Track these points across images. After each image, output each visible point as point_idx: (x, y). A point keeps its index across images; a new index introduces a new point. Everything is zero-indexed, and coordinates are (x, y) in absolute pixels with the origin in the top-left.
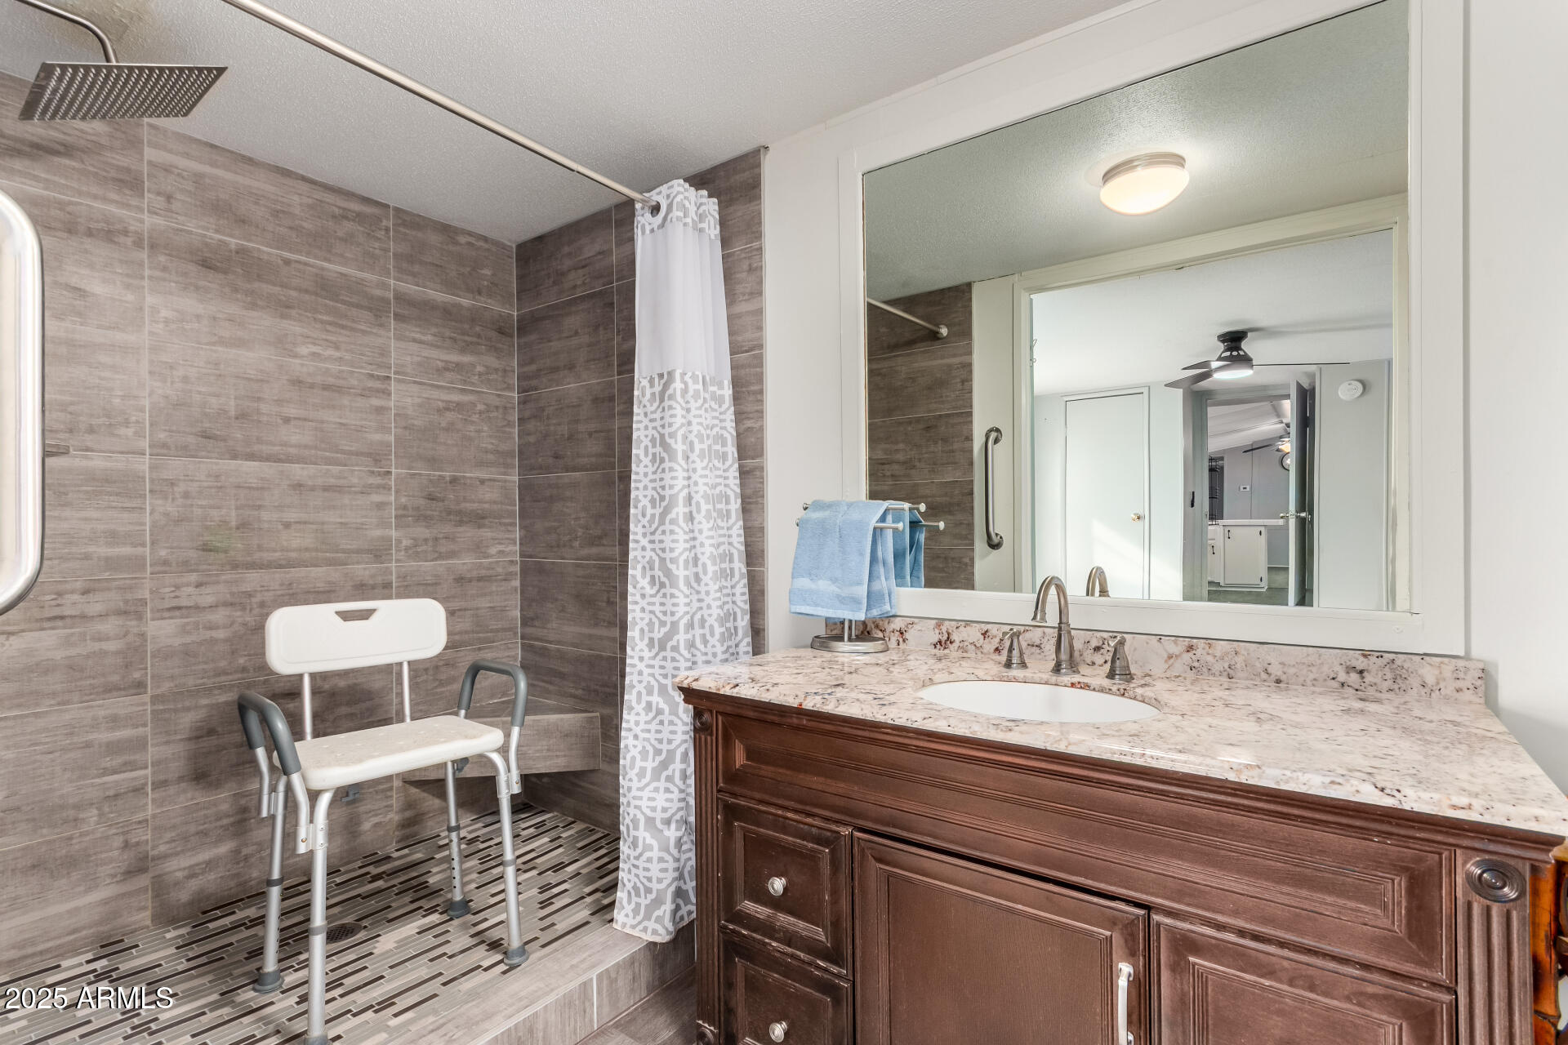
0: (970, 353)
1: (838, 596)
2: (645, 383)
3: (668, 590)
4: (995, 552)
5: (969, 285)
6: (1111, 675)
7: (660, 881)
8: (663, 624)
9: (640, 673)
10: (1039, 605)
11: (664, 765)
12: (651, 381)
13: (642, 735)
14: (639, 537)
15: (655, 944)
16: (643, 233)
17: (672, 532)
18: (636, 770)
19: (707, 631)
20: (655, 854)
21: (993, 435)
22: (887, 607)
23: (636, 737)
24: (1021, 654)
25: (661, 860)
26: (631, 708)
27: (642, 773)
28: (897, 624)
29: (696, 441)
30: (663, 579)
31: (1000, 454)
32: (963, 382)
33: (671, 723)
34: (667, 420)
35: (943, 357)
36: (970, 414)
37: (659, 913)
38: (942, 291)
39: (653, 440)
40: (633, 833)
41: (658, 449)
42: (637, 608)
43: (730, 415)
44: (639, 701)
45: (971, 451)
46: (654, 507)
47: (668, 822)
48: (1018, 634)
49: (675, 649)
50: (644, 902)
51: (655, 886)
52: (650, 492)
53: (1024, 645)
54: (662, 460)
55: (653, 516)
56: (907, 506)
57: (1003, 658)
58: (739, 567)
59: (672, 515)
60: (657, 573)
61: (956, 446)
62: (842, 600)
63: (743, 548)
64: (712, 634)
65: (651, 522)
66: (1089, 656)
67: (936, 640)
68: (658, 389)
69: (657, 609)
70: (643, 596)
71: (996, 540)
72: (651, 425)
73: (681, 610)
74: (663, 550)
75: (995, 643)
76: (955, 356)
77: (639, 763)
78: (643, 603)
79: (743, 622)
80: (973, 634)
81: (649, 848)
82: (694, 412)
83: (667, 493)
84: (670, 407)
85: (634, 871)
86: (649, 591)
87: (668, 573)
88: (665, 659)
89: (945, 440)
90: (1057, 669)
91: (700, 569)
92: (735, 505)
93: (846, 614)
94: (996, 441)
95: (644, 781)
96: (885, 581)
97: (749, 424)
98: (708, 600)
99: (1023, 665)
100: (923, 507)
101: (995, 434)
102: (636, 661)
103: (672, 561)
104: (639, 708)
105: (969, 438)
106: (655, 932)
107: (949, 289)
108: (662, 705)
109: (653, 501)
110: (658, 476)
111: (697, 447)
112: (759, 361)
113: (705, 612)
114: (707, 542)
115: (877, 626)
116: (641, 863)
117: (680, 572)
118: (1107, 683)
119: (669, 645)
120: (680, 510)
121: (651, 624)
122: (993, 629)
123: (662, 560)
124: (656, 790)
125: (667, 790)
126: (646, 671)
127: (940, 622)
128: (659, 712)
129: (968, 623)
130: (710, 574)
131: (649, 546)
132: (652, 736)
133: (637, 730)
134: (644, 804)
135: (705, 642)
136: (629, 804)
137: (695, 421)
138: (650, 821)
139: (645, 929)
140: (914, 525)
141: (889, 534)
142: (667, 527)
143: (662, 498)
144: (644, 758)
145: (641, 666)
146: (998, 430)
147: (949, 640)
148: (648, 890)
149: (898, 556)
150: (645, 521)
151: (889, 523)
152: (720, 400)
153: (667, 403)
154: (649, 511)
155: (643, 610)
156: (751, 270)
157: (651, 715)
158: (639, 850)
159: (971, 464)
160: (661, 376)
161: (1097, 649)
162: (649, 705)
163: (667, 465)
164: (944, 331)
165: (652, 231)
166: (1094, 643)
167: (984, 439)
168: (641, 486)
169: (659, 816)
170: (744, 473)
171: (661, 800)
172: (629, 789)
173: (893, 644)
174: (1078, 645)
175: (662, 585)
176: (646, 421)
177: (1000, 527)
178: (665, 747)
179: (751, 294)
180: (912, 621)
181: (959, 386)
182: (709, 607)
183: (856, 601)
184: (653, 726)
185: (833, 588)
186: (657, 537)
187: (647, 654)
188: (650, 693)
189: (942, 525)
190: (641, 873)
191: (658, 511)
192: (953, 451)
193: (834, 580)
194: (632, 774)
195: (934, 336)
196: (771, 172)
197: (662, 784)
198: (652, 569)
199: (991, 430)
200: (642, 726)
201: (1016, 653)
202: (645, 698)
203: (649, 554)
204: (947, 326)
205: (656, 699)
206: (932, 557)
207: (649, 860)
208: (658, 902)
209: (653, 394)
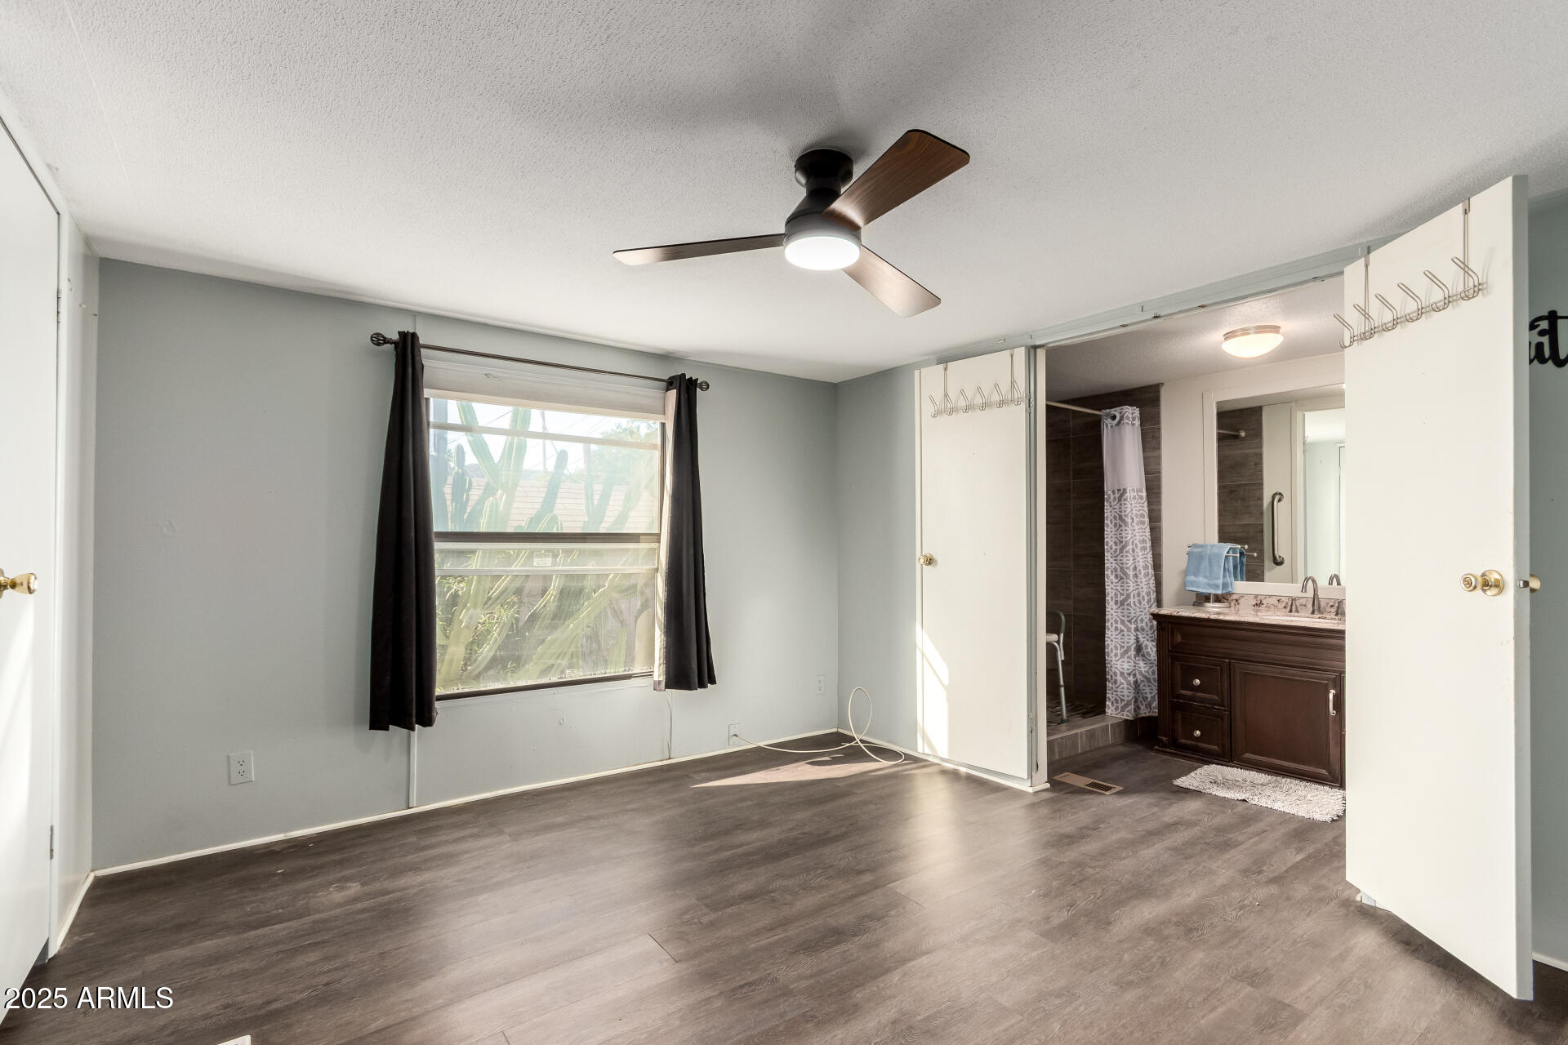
0: (1261, 447)
1: (1208, 584)
2: (1110, 492)
3: (1125, 580)
4: (1279, 568)
5: (1260, 408)
6: (1336, 615)
7: (1128, 696)
8: (1122, 594)
9: (1112, 615)
10: (1304, 588)
11: (1126, 652)
12: (1113, 492)
13: (1114, 640)
14: (1109, 558)
15: (1127, 720)
16: (1107, 426)
17: (1126, 556)
18: (1114, 653)
19: (1141, 598)
20: (1125, 686)
21: (1277, 497)
22: (1230, 589)
23: (1112, 641)
24: (1296, 606)
25: (1128, 688)
26: (1109, 629)
27: (1116, 655)
28: (1235, 597)
29: (1135, 518)
30: (1122, 576)
31: (1281, 509)
32: (1256, 465)
33: (1129, 635)
34: (1123, 509)
35: (1242, 449)
36: (1262, 484)
37: (1129, 708)
38: (1241, 410)
39: (1115, 518)
40: (1114, 678)
41: (1118, 521)
42: (1109, 588)
43: (1146, 504)
44: (1112, 626)
45: (1262, 506)
46: (1116, 545)
47: (1129, 674)
48: (1295, 599)
49: (1129, 605)
50: (1120, 705)
51: (1126, 698)
52: (1114, 539)
53: (1298, 605)
54: (1120, 526)
55: (1116, 549)
56: (1239, 546)
57: (1289, 609)
58: (1151, 571)
59: (1127, 549)
60: (1119, 573)
61: (1251, 503)
62: (1210, 585)
63: (1152, 563)
64: (1144, 600)
65: (1115, 551)
66: (1328, 609)
67: (1254, 603)
68: (1117, 495)
69: (1119, 588)
70: (1112, 583)
71: (1279, 560)
72: (1114, 511)
73: (1131, 589)
74: (1122, 564)
75: (1284, 605)
76: (1249, 448)
77: (1114, 651)
78: (1112, 586)
79: (1153, 596)
80: (1274, 601)
81: (1122, 683)
82: (1134, 505)
83: (1124, 540)
84: (1125, 504)
85: (1115, 693)
86: (1115, 580)
87: (1125, 573)
88: (1123, 609)
89: (1243, 500)
90: (1313, 612)
91: (1138, 572)
92: (1149, 544)
93: (1213, 591)
94: (1280, 500)
95: (1117, 658)
96: (1230, 579)
97: (1153, 507)
98: (1142, 585)
99: (1298, 612)
100: (1246, 547)
101: (1278, 496)
102: (1109, 610)
103: (1127, 568)
104: (1112, 629)
105: (1261, 498)
106: (1127, 715)
107: (1247, 409)
108: (1123, 628)
109: (1116, 543)
110: (1118, 532)
111: (1135, 520)
112: (1159, 479)
113: (1140, 590)
114: (1141, 561)
115: (1224, 598)
116: (1119, 690)
117: (1131, 573)
118: (1334, 617)
119: (1126, 603)
120: (1130, 547)
121: (1116, 595)
122: (1283, 599)
123: (1122, 568)
124: (1124, 662)
125: (1128, 662)
126: (1115, 614)
127: (1256, 596)
128: (1122, 631)
129: (1270, 596)
130: (1143, 574)
131: (1114, 562)
132: (1119, 641)
133: (1112, 638)
134: (1119, 667)
135: (1140, 603)
136: (1111, 667)
137: (1134, 509)
138: (1122, 674)
139: (1123, 715)
140: (1241, 554)
141: (1231, 558)
142: (1124, 554)
143: (1121, 542)
144: (1116, 649)
145: (1112, 612)
146: (1280, 494)
147: (1261, 603)
148: (1122, 700)
149: (1235, 567)
150: (1112, 551)
151: (1231, 554)
152: (1141, 498)
153: (1123, 502)
154: (1114, 547)
155: (1112, 589)
156: (1153, 437)
157: (1117, 632)
158: (1118, 684)
159: (1262, 514)
160: (1119, 490)
161: (1332, 606)
162: (1116, 629)
163: (1123, 528)
164: (1243, 434)
165: (1112, 426)
166: (1330, 604)
167: (1271, 499)
168: (1109, 536)
169: (1126, 672)
170: (1152, 529)
171: (1126, 666)
172: (1111, 661)
173: (1232, 604)
174: (1322, 604)
175: (1122, 578)
176: (1111, 509)
177: (1281, 552)
178: (1126, 645)
179: (1154, 448)
180: (1242, 596)
181: (1254, 467)
182: (1142, 588)
183: (1217, 586)
184: (1119, 637)
185: (1206, 581)
186: (1119, 558)
187: (1114, 607)
188: (1116, 623)
189: (1255, 554)
190: (1119, 693)
191: (1118, 547)
192: (1249, 506)
193: (1206, 577)
194: (1112, 655)
195: (1237, 437)
196: (1165, 395)
197: (1126, 659)
198: (1116, 571)
199: (1276, 494)
200: (1114, 636)
201: (1294, 606)
202: (1114, 625)
203: (1114, 565)
204: (1245, 431)
205: (1119, 626)
206: (1248, 571)
207: (1123, 688)
208: (1127, 705)
209: (1115, 498)
